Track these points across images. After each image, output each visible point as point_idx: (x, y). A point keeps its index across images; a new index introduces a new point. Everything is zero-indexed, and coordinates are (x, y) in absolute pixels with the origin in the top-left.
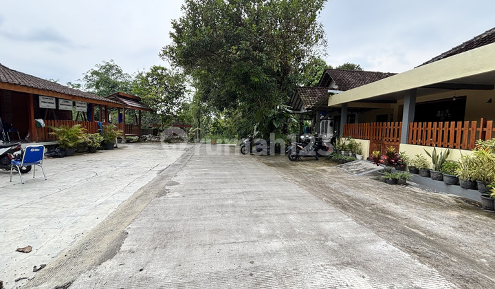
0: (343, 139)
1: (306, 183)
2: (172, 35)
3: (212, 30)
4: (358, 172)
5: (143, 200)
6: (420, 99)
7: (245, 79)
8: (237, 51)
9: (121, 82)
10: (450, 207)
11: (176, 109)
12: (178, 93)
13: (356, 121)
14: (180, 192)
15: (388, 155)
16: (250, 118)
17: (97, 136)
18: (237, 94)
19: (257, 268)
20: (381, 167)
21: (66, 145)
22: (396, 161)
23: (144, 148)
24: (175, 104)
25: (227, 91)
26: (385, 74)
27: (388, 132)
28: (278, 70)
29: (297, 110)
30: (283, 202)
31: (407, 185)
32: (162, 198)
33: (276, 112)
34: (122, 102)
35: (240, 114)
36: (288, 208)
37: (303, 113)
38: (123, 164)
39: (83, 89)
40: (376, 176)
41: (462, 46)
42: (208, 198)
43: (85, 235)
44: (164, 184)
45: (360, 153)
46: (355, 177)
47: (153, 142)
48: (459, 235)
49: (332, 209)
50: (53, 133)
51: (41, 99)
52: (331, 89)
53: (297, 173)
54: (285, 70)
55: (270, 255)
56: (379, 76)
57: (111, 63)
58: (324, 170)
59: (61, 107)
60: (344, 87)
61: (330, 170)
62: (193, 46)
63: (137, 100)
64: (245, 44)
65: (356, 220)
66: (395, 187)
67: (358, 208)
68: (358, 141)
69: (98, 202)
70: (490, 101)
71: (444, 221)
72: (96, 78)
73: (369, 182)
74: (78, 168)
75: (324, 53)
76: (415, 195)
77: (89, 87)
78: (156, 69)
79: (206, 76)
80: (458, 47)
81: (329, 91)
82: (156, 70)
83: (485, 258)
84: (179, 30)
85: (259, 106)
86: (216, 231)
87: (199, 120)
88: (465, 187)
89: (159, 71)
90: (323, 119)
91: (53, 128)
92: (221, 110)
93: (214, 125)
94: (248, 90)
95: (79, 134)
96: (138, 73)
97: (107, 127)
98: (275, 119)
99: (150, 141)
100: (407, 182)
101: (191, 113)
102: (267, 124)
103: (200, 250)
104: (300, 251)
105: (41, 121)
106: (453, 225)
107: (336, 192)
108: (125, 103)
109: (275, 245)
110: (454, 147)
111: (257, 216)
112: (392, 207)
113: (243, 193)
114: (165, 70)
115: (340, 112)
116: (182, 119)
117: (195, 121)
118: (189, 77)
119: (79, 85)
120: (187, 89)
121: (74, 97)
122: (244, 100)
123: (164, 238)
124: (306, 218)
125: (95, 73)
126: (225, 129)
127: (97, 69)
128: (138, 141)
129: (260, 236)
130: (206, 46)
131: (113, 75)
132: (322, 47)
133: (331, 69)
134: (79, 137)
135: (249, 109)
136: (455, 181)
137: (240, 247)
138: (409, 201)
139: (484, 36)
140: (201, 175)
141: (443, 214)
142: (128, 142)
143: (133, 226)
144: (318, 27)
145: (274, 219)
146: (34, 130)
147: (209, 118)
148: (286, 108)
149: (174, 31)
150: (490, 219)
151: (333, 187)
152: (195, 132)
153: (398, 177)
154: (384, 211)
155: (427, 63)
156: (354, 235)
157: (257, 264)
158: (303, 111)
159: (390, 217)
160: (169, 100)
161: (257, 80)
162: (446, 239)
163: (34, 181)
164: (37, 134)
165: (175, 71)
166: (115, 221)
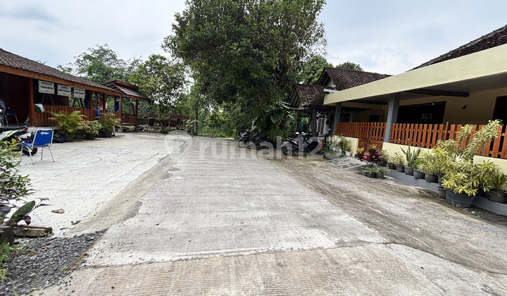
0: (336, 136)
1: (296, 174)
2: (174, 26)
3: (214, 26)
4: (345, 167)
5: (149, 181)
6: (403, 103)
7: (245, 74)
8: (238, 47)
9: (116, 68)
10: (413, 195)
11: (174, 99)
12: (177, 83)
13: (351, 120)
14: (182, 176)
15: (370, 151)
16: (249, 112)
17: (95, 123)
18: (236, 89)
19: (246, 226)
20: (364, 163)
21: (66, 131)
22: (376, 157)
23: (142, 138)
24: (173, 94)
25: (227, 85)
26: (382, 75)
27: (374, 131)
28: (277, 68)
29: (295, 107)
30: (272, 186)
31: (384, 178)
32: (166, 180)
33: (274, 108)
34: (119, 90)
35: (239, 109)
36: (276, 191)
37: (300, 110)
38: (124, 151)
39: (74, 73)
40: (360, 170)
41: (448, 54)
42: (207, 181)
43: (105, 204)
44: (166, 170)
45: (349, 150)
46: (341, 171)
47: (150, 132)
48: (408, 214)
49: (313, 193)
50: (53, 118)
51: (40, 84)
52: (329, 88)
53: (289, 166)
54: (284, 68)
55: (256, 219)
56: (376, 77)
57: (105, 48)
58: (314, 164)
59: (60, 93)
60: (341, 86)
61: (319, 165)
62: (196, 40)
63: (134, 89)
64: (245, 42)
65: (330, 201)
66: (373, 180)
67: (335, 194)
68: (348, 139)
69: (109, 181)
70: (465, 107)
71: (402, 205)
72: (89, 63)
73: (352, 175)
74: (81, 153)
75: (323, 52)
76: (388, 187)
77: (82, 72)
78: (154, 57)
79: (206, 69)
80: (445, 55)
81: (325, 90)
82: (154, 59)
83: (419, 228)
84: (182, 23)
85: (258, 100)
86: (215, 204)
87: (197, 112)
88: (429, 181)
89: (158, 60)
90: (320, 117)
91: (52, 113)
92: (220, 103)
93: (212, 118)
94: (247, 85)
95: (79, 121)
96: (133, 60)
97: (106, 115)
98: (273, 115)
99: (147, 131)
100: (385, 176)
101: (189, 105)
102: (265, 119)
103: (202, 215)
104: (279, 218)
105: (41, 106)
106: (407, 207)
107: (321, 181)
108: (122, 91)
109: (261, 214)
110: (425, 147)
111: (249, 195)
112: (364, 194)
113: (238, 179)
114: (165, 59)
115: (335, 110)
116: (179, 110)
117: (192, 113)
118: (188, 68)
119: (70, 69)
120: (186, 80)
121: (73, 83)
122: (243, 94)
123: (172, 206)
124: (289, 198)
125: (87, 57)
126: (223, 122)
127: (90, 53)
128: (135, 131)
129: (250, 208)
130: (208, 41)
131: (107, 60)
132: (322, 46)
133: (330, 68)
134: (79, 124)
135: (248, 104)
136: (422, 176)
137: (234, 214)
138: (381, 191)
139: (468, 46)
140: (200, 164)
141: (404, 200)
142: (125, 131)
143: (145, 198)
144: (319, 26)
145: (263, 198)
146: (34, 115)
147: (206, 110)
148: (284, 105)
149: (177, 23)
150: (440, 205)
151: (319, 178)
152: (193, 124)
153: (377, 171)
154: (356, 197)
155: (417, 68)
156: (325, 211)
157: (246, 224)
158: (300, 109)
159: (360, 201)
160: (167, 90)
161: (256, 76)
162: (396, 216)
163: (42, 162)
164: (36, 119)
165: (175, 62)
166: (128, 195)
